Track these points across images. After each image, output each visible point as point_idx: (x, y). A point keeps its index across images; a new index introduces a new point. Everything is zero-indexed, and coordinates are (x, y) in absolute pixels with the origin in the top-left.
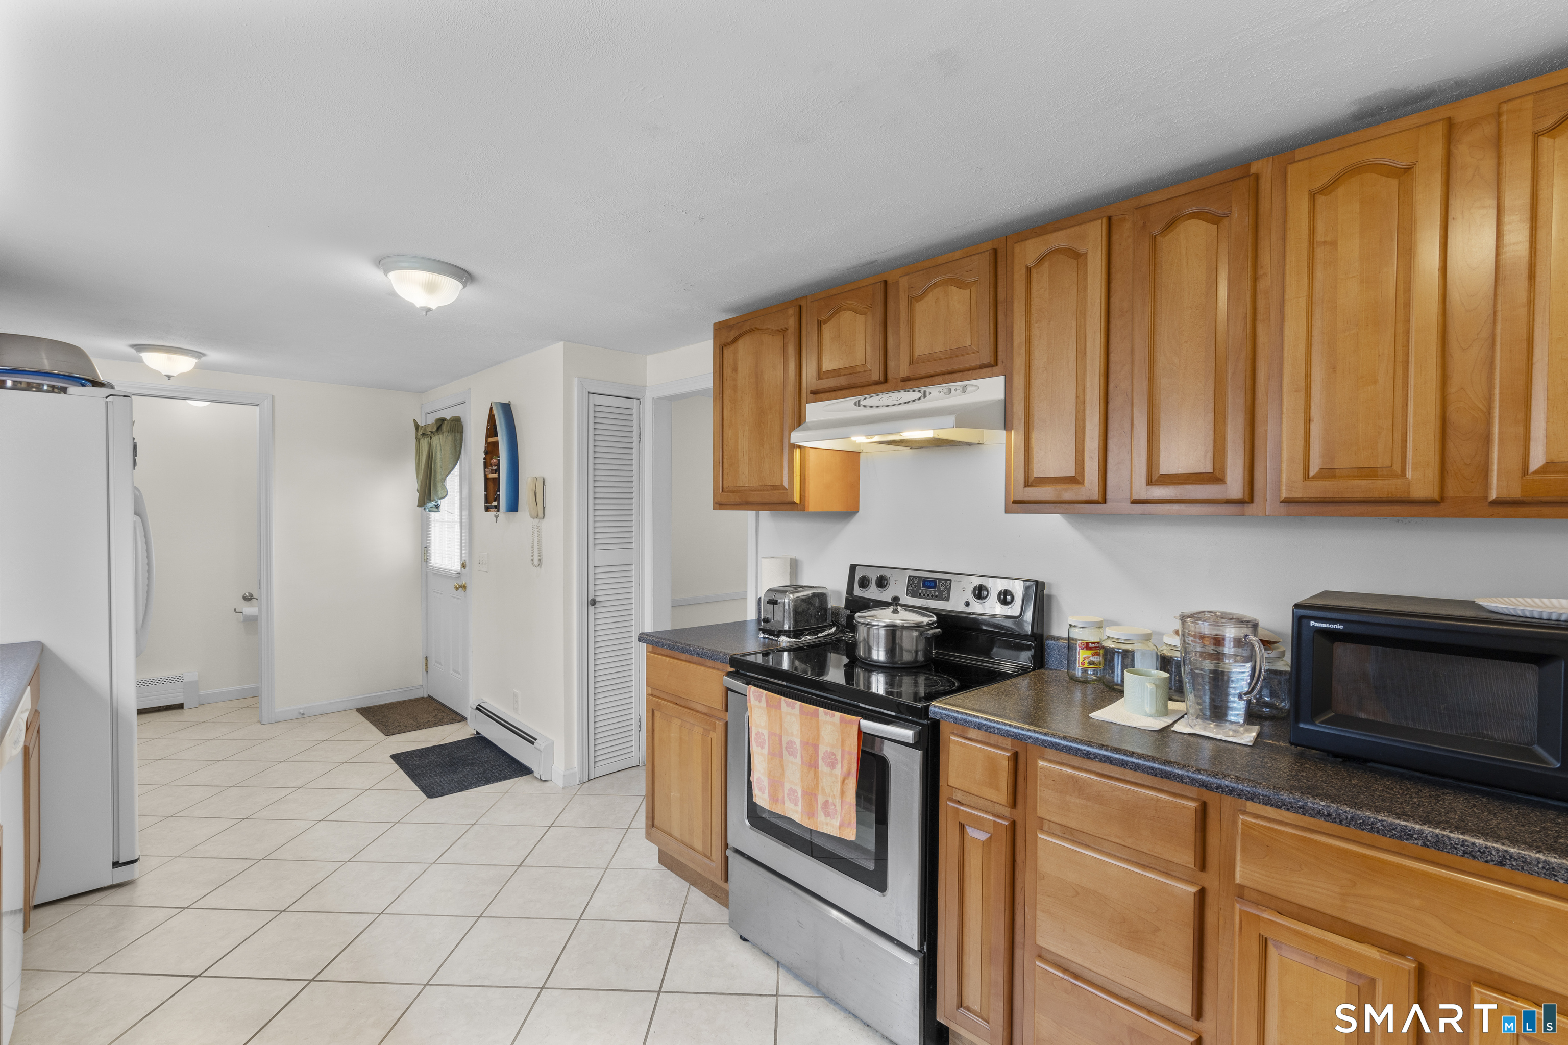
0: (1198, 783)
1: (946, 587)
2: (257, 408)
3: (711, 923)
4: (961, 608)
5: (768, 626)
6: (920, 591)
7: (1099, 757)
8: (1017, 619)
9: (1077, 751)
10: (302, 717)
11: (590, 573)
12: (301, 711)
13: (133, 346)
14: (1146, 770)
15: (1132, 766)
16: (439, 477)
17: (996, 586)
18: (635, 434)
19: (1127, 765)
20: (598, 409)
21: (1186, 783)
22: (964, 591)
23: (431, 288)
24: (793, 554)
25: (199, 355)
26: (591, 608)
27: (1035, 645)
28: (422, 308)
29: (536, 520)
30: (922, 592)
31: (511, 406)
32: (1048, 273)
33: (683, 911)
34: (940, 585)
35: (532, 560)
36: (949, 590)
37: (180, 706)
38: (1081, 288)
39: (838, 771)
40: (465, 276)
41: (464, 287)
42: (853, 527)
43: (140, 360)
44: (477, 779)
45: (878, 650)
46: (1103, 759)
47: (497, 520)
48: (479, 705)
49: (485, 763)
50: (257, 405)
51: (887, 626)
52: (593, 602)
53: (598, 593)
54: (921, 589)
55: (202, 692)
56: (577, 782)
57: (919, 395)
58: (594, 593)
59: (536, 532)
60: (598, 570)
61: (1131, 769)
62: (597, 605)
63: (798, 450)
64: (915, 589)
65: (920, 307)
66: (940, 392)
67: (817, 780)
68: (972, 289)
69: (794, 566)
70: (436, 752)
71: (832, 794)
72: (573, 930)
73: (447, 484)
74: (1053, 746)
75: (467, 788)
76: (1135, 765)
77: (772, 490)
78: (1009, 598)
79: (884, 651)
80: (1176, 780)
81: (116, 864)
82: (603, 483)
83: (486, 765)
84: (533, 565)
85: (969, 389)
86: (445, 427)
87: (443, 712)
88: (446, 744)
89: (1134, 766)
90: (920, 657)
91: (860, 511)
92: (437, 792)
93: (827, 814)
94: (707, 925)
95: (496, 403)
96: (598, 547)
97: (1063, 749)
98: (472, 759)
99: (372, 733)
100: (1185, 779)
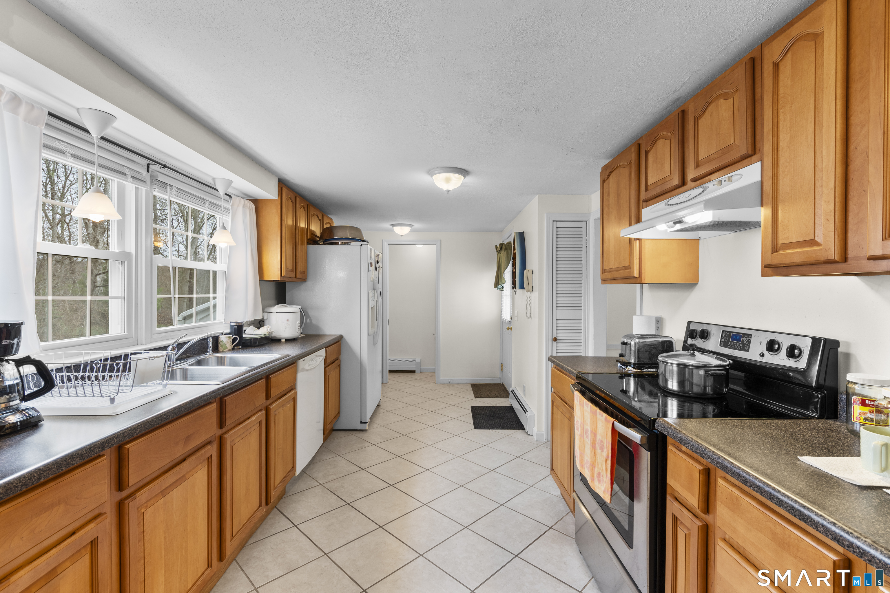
0: (831, 535)
1: (748, 340)
2: (435, 246)
3: (568, 536)
4: (758, 358)
5: (622, 359)
6: (730, 343)
7: (753, 486)
8: (805, 372)
9: (738, 477)
10: (450, 384)
11: (553, 323)
12: (450, 381)
13: (391, 225)
14: (788, 509)
15: (777, 502)
16: (503, 270)
17: (786, 343)
18: (584, 243)
19: (773, 500)
20: (559, 229)
21: (820, 532)
22: (760, 344)
23: (448, 180)
24: (659, 315)
25: (411, 226)
26: (554, 343)
27: (822, 397)
28: (446, 191)
29: (529, 293)
30: (731, 344)
31: (524, 233)
32: (790, 62)
33: (557, 523)
34: (744, 339)
35: (527, 314)
36: (749, 342)
37: (414, 372)
38: (817, 65)
39: (605, 454)
40: (464, 172)
41: (465, 178)
42: (695, 294)
43: (393, 231)
44: (499, 426)
45: (672, 382)
46: (756, 489)
47: (515, 294)
48: (513, 390)
49: (508, 419)
50: (435, 244)
51: (678, 364)
52: (555, 340)
53: (558, 335)
54: (730, 341)
55: (422, 367)
56: (544, 440)
57: (701, 190)
58: (556, 335)
59: (529, 300)
60: (559, 321)
61: (776, 504)
62: (558, 341)
63: (638, 241)
64: (726, 341)
65: (701, 122)
66: (714, 185)
67: (596, 457)
68: (735, 97)
69: (659, 322)
70: (490, 409)
71: (601, 468)
72: (496, 509)
73: (505, 276)
74: (723, 468)
75: (492, 428)
76: (780, 502)
77: (625, 269)
78: (797, 352)
79: (677, 382)
80: (812, 526)
81: (361, 422)
82: (562, 271)
83: (507, 420)
84: (527, 317)
85: (734, 178)
86: (504, 247)
87: (504, 392)
88: (496, 407)
89: (778, 502)
90: (709, 390)
91: (699, 282)
92: (479, 427)
93: (599, 482)
94: (565, 536)
95: (516, 233)
96: (559, 308)
97: (729, 473)
98: (503, 416)
99: (471, 394)
100: (820, 528)
